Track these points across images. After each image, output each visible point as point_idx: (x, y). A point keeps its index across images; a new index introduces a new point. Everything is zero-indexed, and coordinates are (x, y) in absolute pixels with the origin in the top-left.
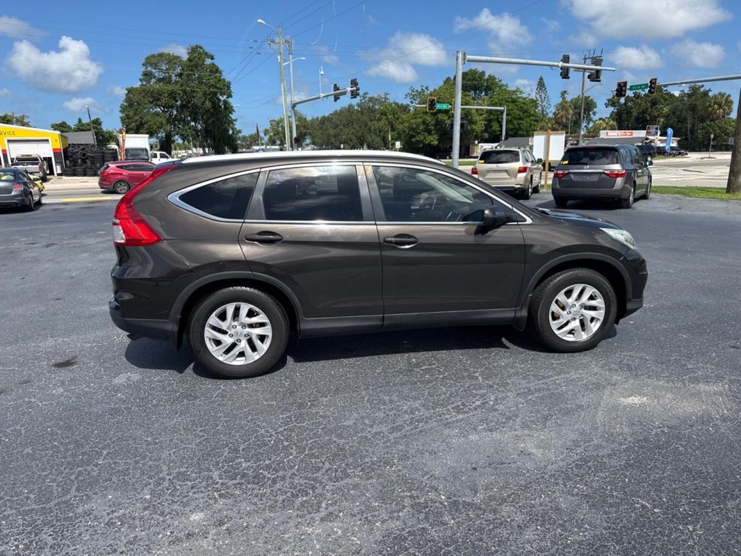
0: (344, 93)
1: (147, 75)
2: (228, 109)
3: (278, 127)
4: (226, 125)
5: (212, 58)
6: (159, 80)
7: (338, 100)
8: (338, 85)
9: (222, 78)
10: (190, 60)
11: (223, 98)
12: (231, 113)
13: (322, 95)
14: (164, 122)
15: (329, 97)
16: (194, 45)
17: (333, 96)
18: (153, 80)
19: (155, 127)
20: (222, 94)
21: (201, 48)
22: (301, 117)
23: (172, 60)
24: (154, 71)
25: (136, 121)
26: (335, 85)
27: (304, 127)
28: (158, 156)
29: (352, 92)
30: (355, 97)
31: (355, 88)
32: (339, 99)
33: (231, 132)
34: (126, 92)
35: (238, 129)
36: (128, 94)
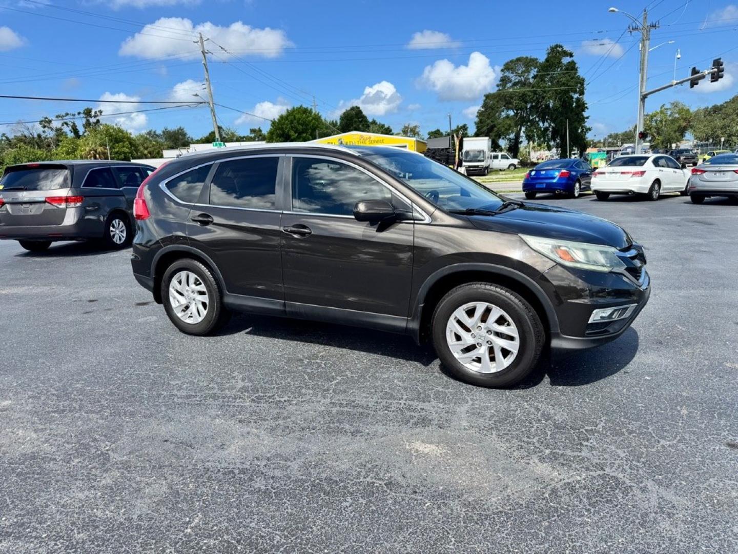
0: (703, 77)
1: (504, 80)
2: (582, 106)
3: (651, 121)
4: (576, 123)
5: (571, 55)
6: (515, 84)
7: (695, 86)
8: (697, 69)
9: (577, 74)
10: (547, 61)
11: (576, 96)
12: (583, 110)
13: (675, 82)
14: (513, 124)
15: (685, 83)
16: (554, 44)
17: (690, 81)
18: (509, 85)
19: (503, 130)
20: (575, 92)
21: (561, 46)
22: (682, 109)
23: (529, 63)
24: (511, 75)
25: (488, 124)
26: (694, 68)
27: (685, 120)
28: (500, 157)
29: (713, 74)
30: (717, 80)
31: (716, 70)
32: (697, 84)
33: (580, 131)
34: (484, 98)
35: (588, 127)
36: (486, 100)
